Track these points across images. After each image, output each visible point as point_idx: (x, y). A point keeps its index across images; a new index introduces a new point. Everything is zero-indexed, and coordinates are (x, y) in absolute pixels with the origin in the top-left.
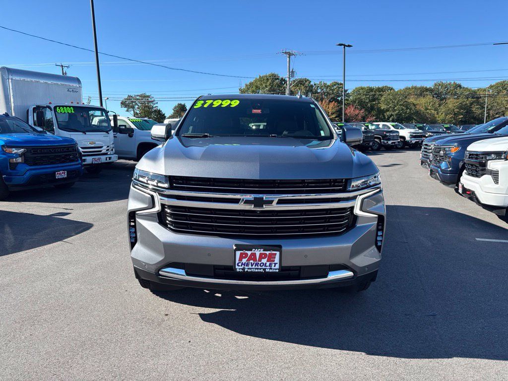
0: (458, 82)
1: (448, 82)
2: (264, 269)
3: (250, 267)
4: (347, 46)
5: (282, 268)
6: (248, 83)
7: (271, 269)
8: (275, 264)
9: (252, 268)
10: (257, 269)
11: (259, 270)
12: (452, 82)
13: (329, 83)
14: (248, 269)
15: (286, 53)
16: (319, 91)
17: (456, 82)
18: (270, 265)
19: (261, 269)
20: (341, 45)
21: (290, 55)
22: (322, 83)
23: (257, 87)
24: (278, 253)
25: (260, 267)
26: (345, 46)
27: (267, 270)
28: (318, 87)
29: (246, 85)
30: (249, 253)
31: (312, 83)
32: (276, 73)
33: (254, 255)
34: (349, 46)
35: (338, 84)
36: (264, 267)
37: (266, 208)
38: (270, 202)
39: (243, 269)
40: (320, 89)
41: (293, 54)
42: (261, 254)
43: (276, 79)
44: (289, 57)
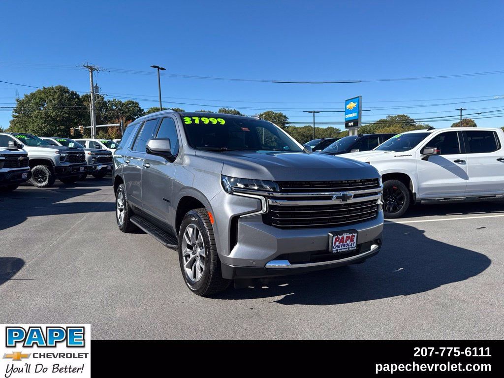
0: (237, 110)
1: (230, 109)
2: (349, 248)
3: (340, 248)
4: (160, 69)
5: (358, 246)
6: (29, 94)
7: (352, 247)
8: (354, 243)
9: (342, 249)
10: (344, 249)
11: (346, 250)
12: (233, 110)
13: (123, 101)
14: (340, 249)
15: (87, 67)
16: (114, 108)
17: (235, 109)
18: (351, 244)
19: (346, 248)
20: (155, 67)
21: (92, 69)
22: (117, 101)
23: (41, 99)
24: (356, 234)
25: (346, 247)
26: (159, 68)
27: (350, 249)
28: (113, 104)
29: (26, 96)
30: (340, 237)
31: (106, 100)
32: (65, 86)
33: (343, 238)
34: (163, 69)
35: (134, 103)
36: (348, 247)
37: (349, 201)
38: (350, 197)
39: (337, 250)
40: (115, 106)
41: (95, 69)
42: (347, 237)
43: (65, 93)
44: (92, 72)
